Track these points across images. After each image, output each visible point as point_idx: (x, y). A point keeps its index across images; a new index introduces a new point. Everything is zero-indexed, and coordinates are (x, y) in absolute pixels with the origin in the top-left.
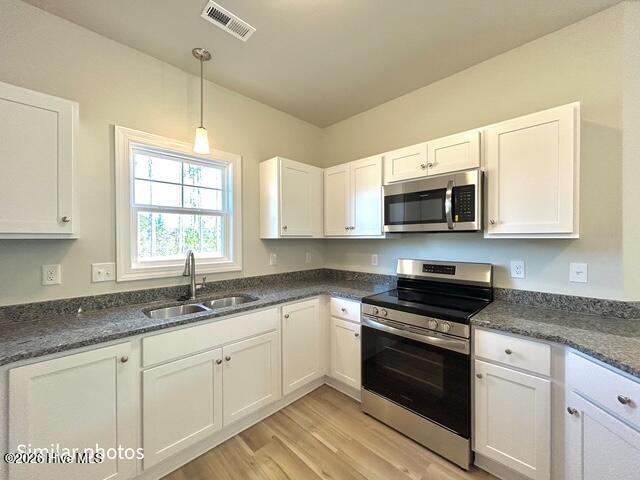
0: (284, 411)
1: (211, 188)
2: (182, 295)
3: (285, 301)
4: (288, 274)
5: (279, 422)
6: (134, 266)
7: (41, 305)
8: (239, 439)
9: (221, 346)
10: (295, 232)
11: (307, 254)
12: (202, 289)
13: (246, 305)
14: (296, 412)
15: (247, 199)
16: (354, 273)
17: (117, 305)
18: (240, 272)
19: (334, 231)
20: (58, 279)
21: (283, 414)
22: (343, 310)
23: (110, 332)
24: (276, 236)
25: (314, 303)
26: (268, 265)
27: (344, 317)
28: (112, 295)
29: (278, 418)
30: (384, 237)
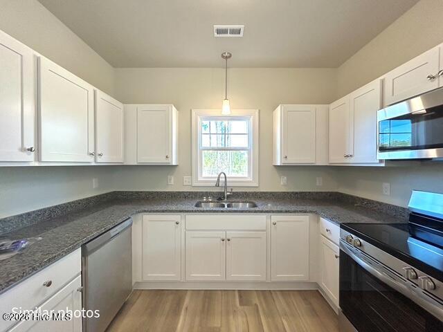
0: (273, 293)
1: (241, 133)
2: (219, 198)
3: (273, 212)
4: (297, 193)
5: (265, 298)
6: (200, 179)
7: (167, 192)
8: (237, 294)
9: (226, 231)
10: (293, 160)
11: (317, 178)
12: (230, 195)
13: (252, 209)
14: (280, 298)
15: (262, 137)
16: (363, 199)
17: (192, 197)
18: (257, 187)
19: (337, 160)
20: (172, 182)
21: (271, 294)
22: (327, 231)
23: (174, 209)
24: (279, 164)
25: (304, 219)
26: (280, 185)
27: (329, 237)
28: (190, 192)
29: (266, 295)
30: (383, 165)
